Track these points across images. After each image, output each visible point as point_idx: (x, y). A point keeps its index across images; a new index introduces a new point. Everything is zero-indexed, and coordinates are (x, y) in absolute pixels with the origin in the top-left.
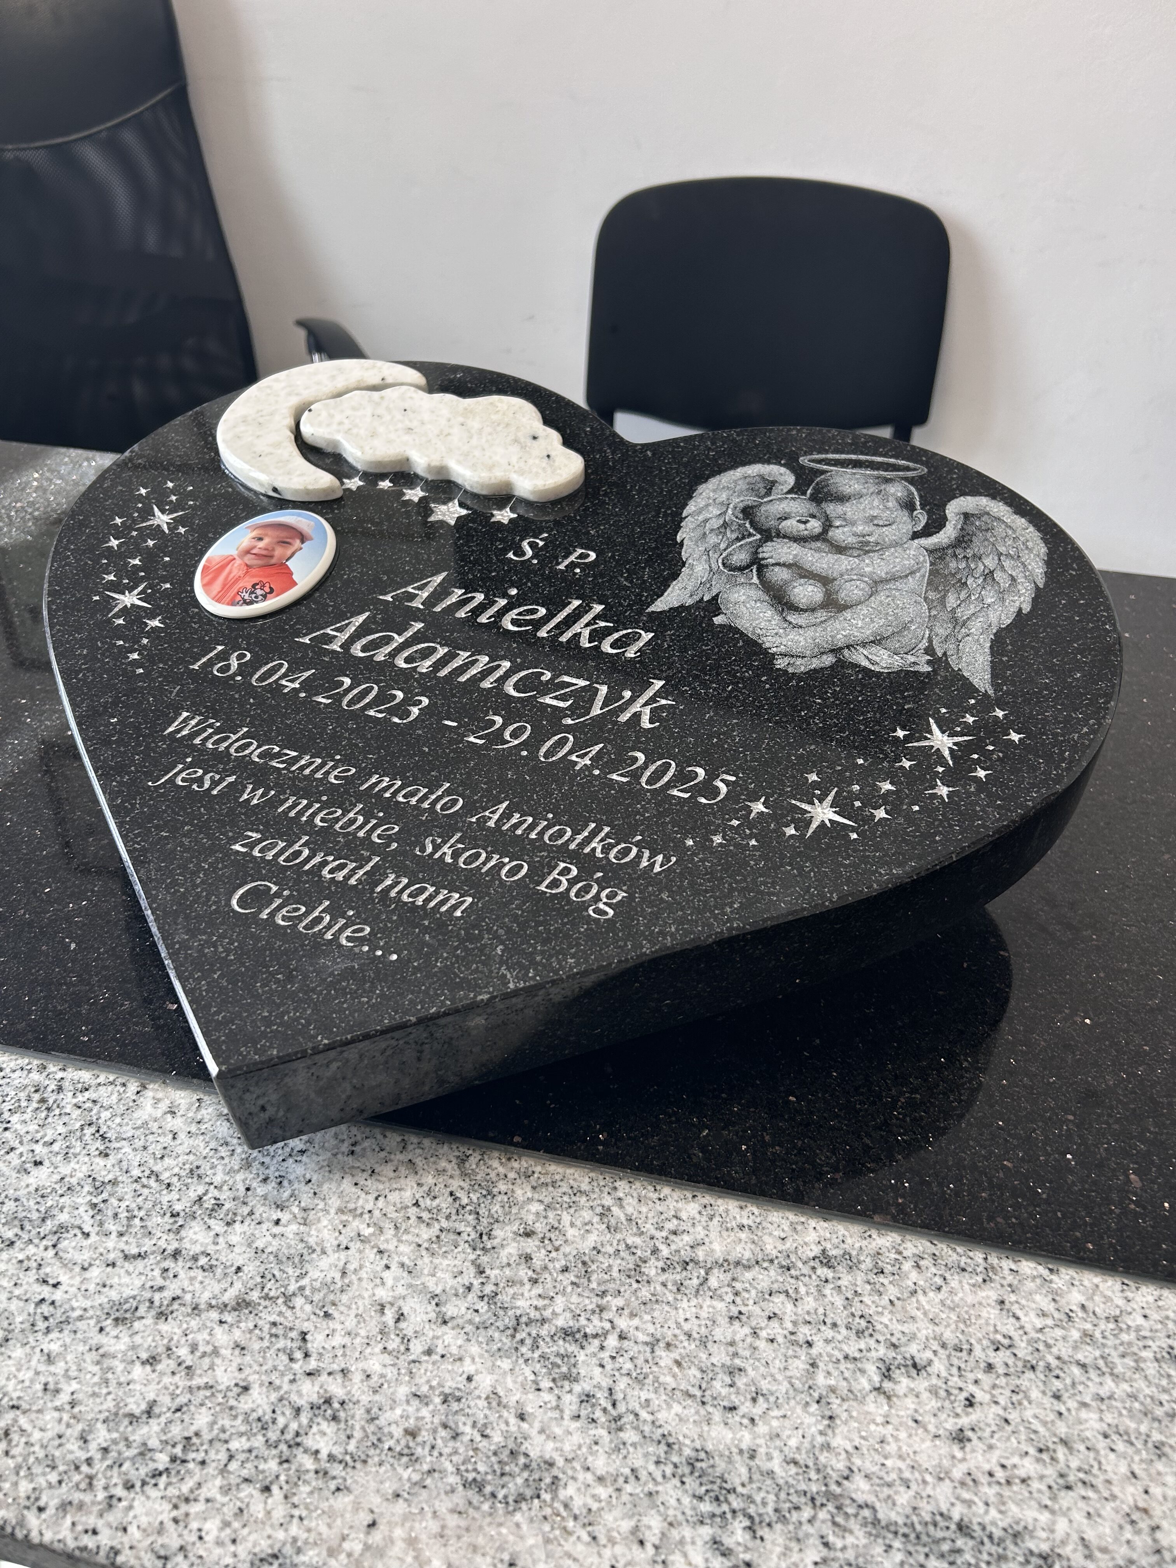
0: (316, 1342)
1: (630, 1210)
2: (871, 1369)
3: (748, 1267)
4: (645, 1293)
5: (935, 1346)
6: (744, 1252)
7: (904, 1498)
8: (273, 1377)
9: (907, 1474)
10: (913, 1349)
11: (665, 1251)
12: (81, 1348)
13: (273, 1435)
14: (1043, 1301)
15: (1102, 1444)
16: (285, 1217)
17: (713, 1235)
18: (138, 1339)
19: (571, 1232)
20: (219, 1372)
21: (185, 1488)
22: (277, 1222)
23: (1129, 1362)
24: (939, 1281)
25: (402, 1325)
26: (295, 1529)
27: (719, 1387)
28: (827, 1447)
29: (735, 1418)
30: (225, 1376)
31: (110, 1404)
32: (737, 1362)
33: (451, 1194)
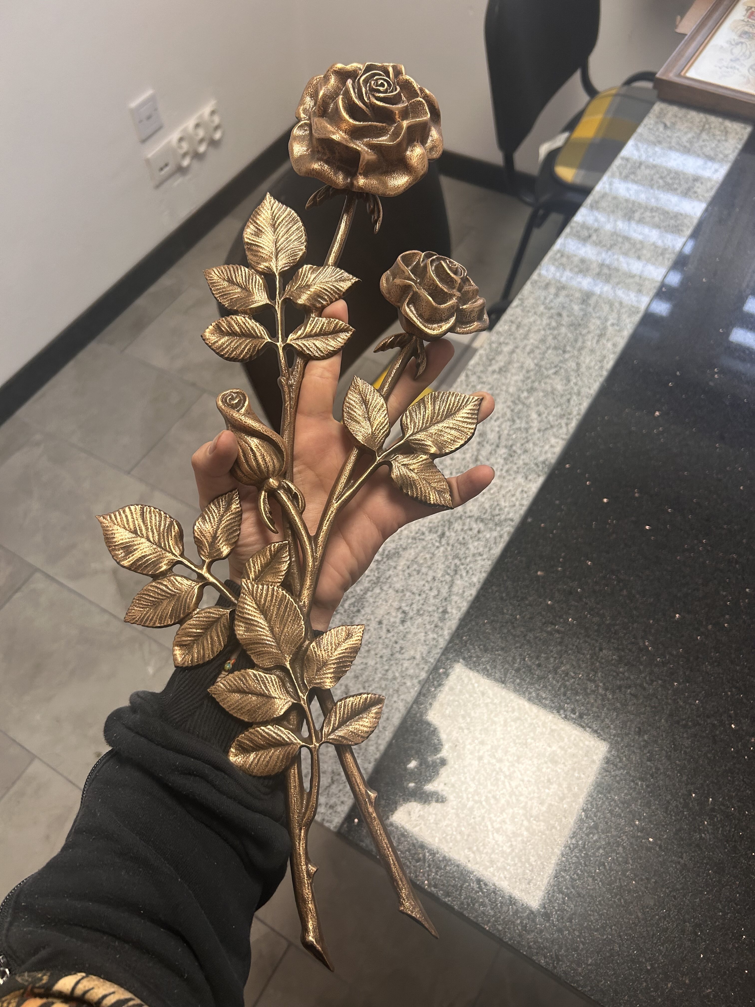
1: (479, 562)
2: (407, 609)
3: (449, 588)
4: (450, 557)
5: (408, 630)
6: (455, 589)
7: (371, 600)
9: (376, 604)
10: (408, 623)
11: (462, 567)
14: (411, 672)
15: (365, 661)
17: (463, 583)
19: (476, 544)
23: (383, 686)
24: (428, 643)
27: (415, 566)
28: (390, 587)
29: (406, 567)
32: (421, 574)
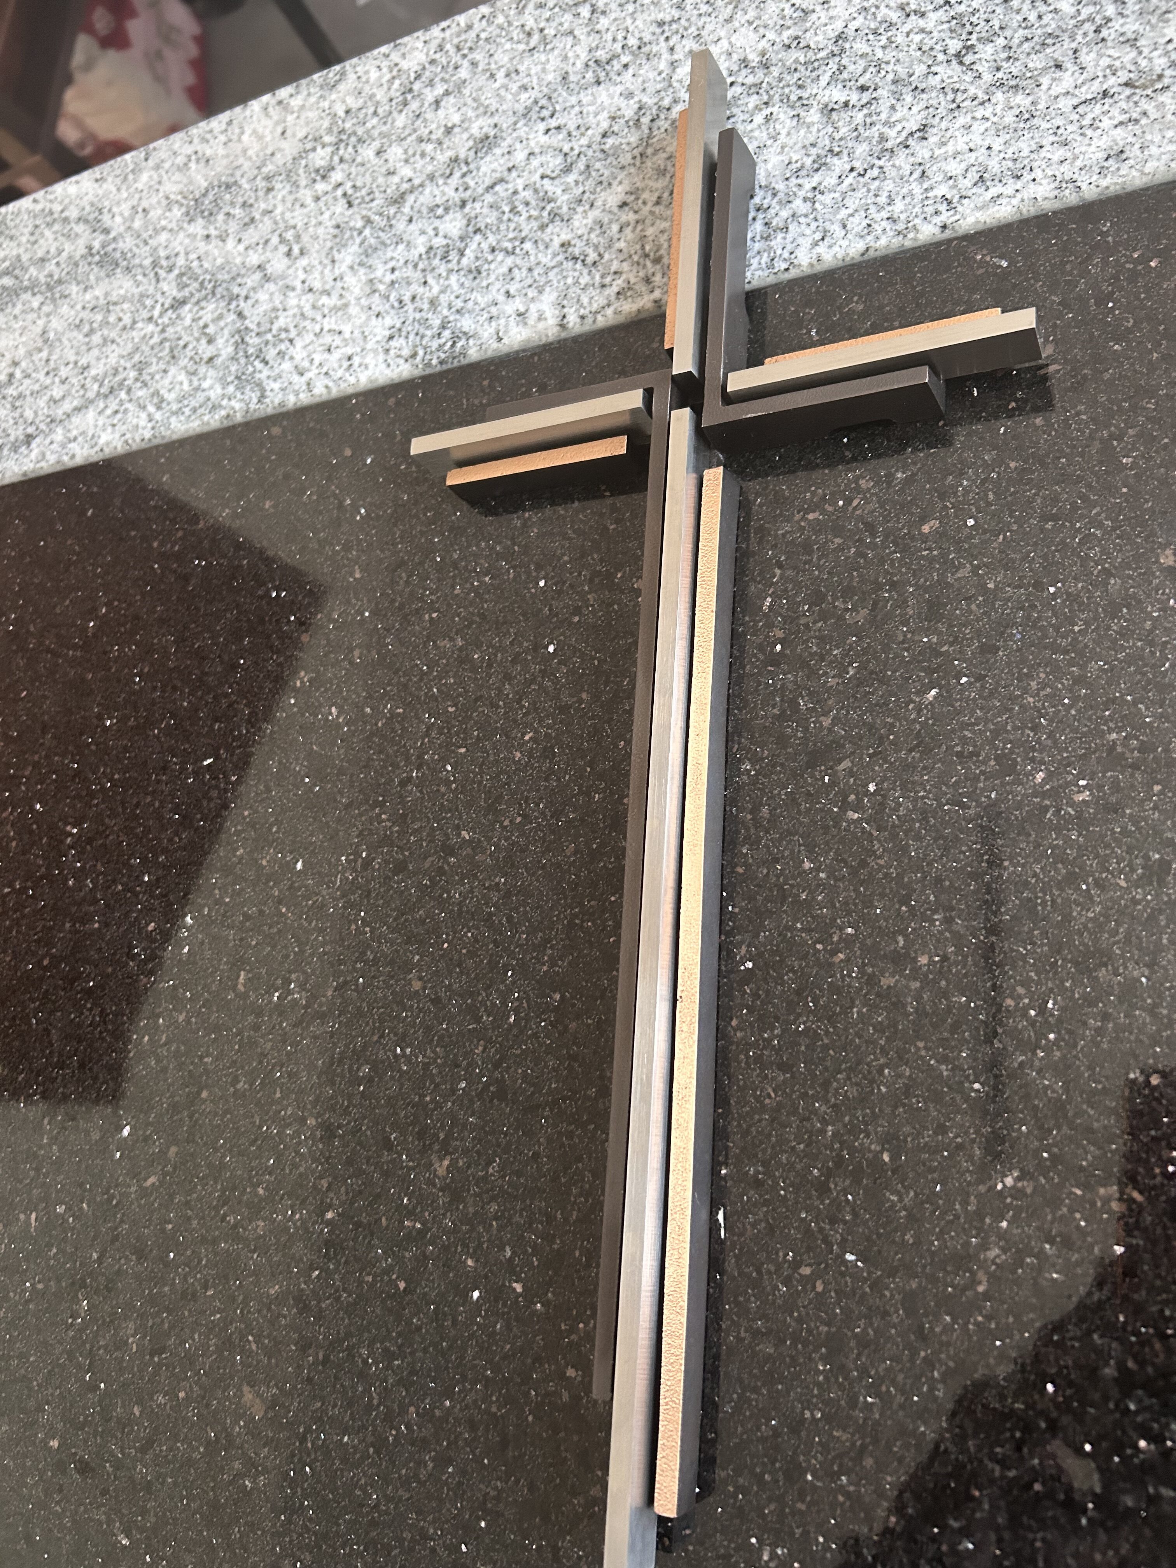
0: (340, 207)
8: (362, 169)
12: (505, 107)
13: (353, 139)
16: (389, 278)
18: (465, 136)
20: (400, 151)
21: (397, 82)
22: (393, 270)
25: (286, 249)
26: (326, 104)
30: (395, 153)
31: (466, 92)
33: (267, 363)
